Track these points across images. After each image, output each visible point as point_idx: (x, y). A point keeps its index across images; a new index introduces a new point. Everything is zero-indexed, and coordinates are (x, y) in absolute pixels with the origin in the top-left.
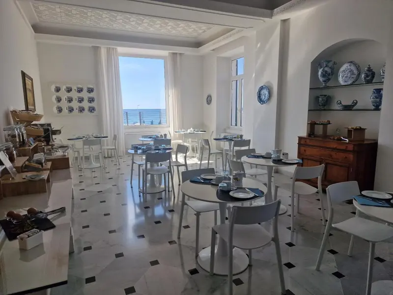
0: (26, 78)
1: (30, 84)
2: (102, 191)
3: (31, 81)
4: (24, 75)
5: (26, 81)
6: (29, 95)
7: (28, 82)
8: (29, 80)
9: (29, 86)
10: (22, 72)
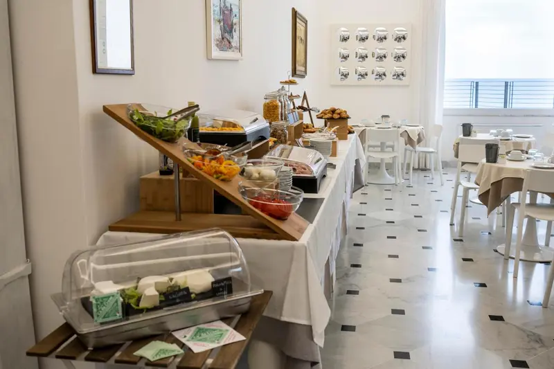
0: (298, 20)
1: (303, 28)
2: (393, 222)
3: (304, 25)
4: (295, 14)
5: (298, 25)
6: (300, 46)
7: (300, 26)
8: (303, 23)
9: (300, 33)
10: (293, 9)
